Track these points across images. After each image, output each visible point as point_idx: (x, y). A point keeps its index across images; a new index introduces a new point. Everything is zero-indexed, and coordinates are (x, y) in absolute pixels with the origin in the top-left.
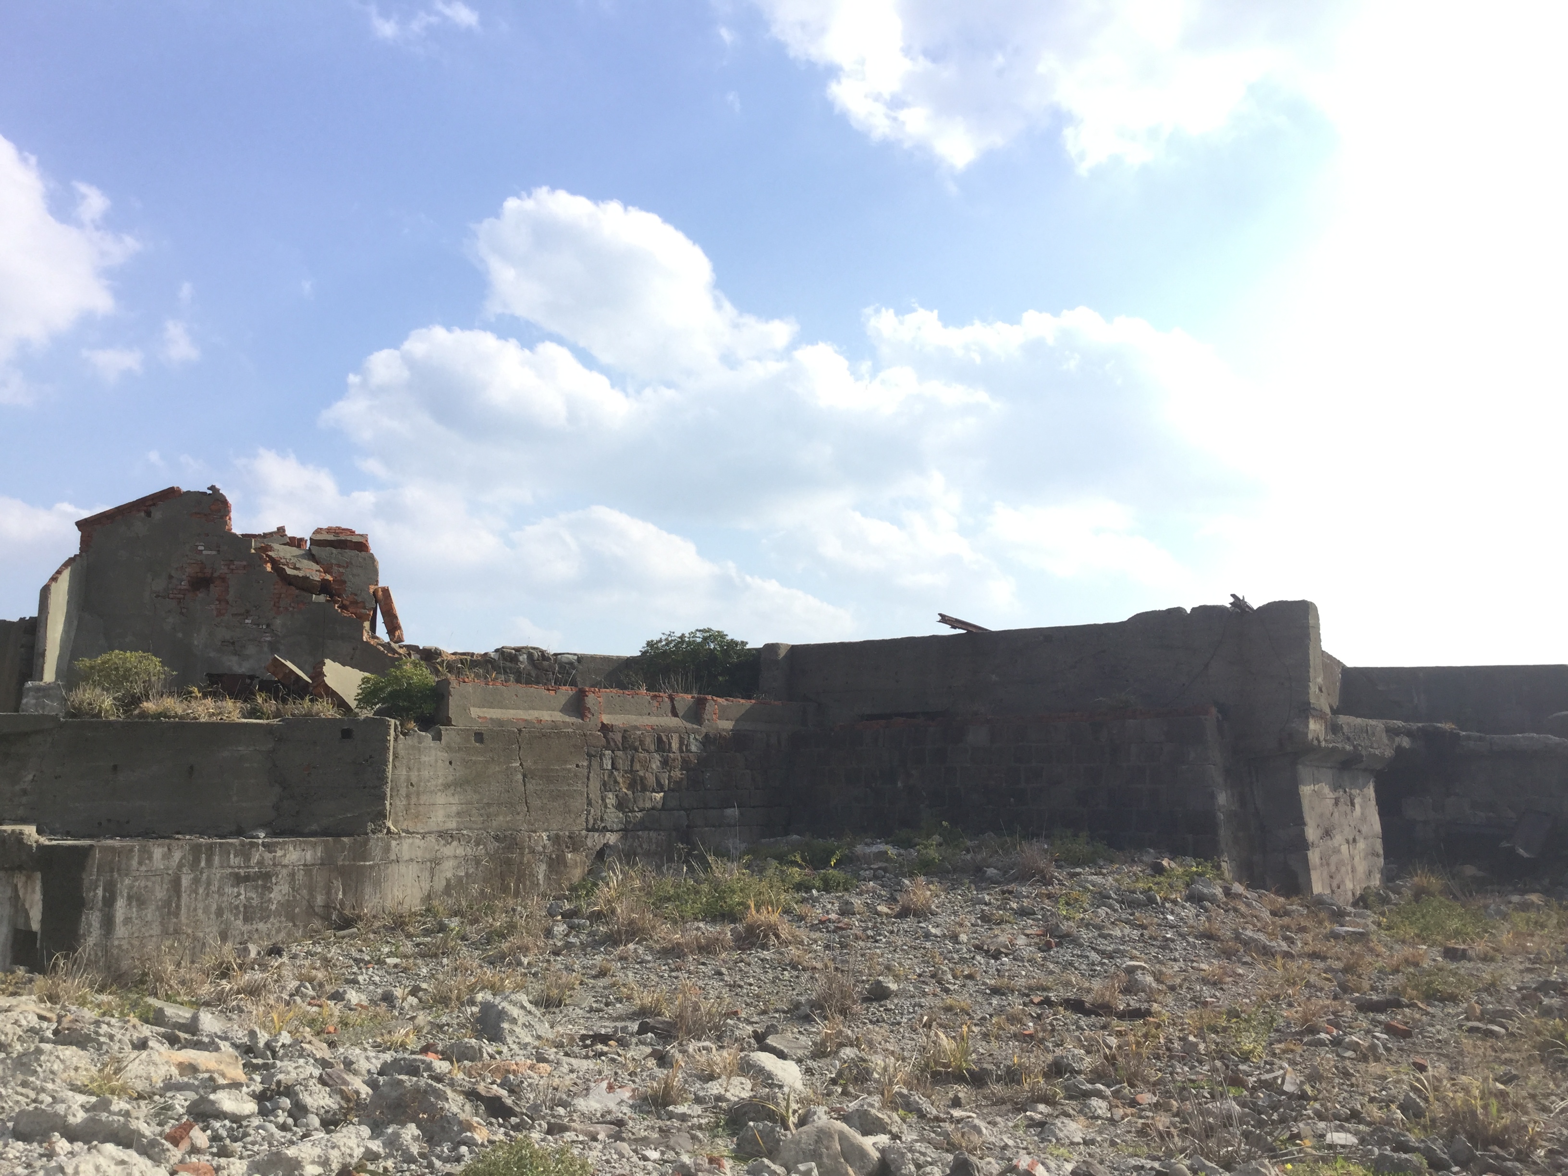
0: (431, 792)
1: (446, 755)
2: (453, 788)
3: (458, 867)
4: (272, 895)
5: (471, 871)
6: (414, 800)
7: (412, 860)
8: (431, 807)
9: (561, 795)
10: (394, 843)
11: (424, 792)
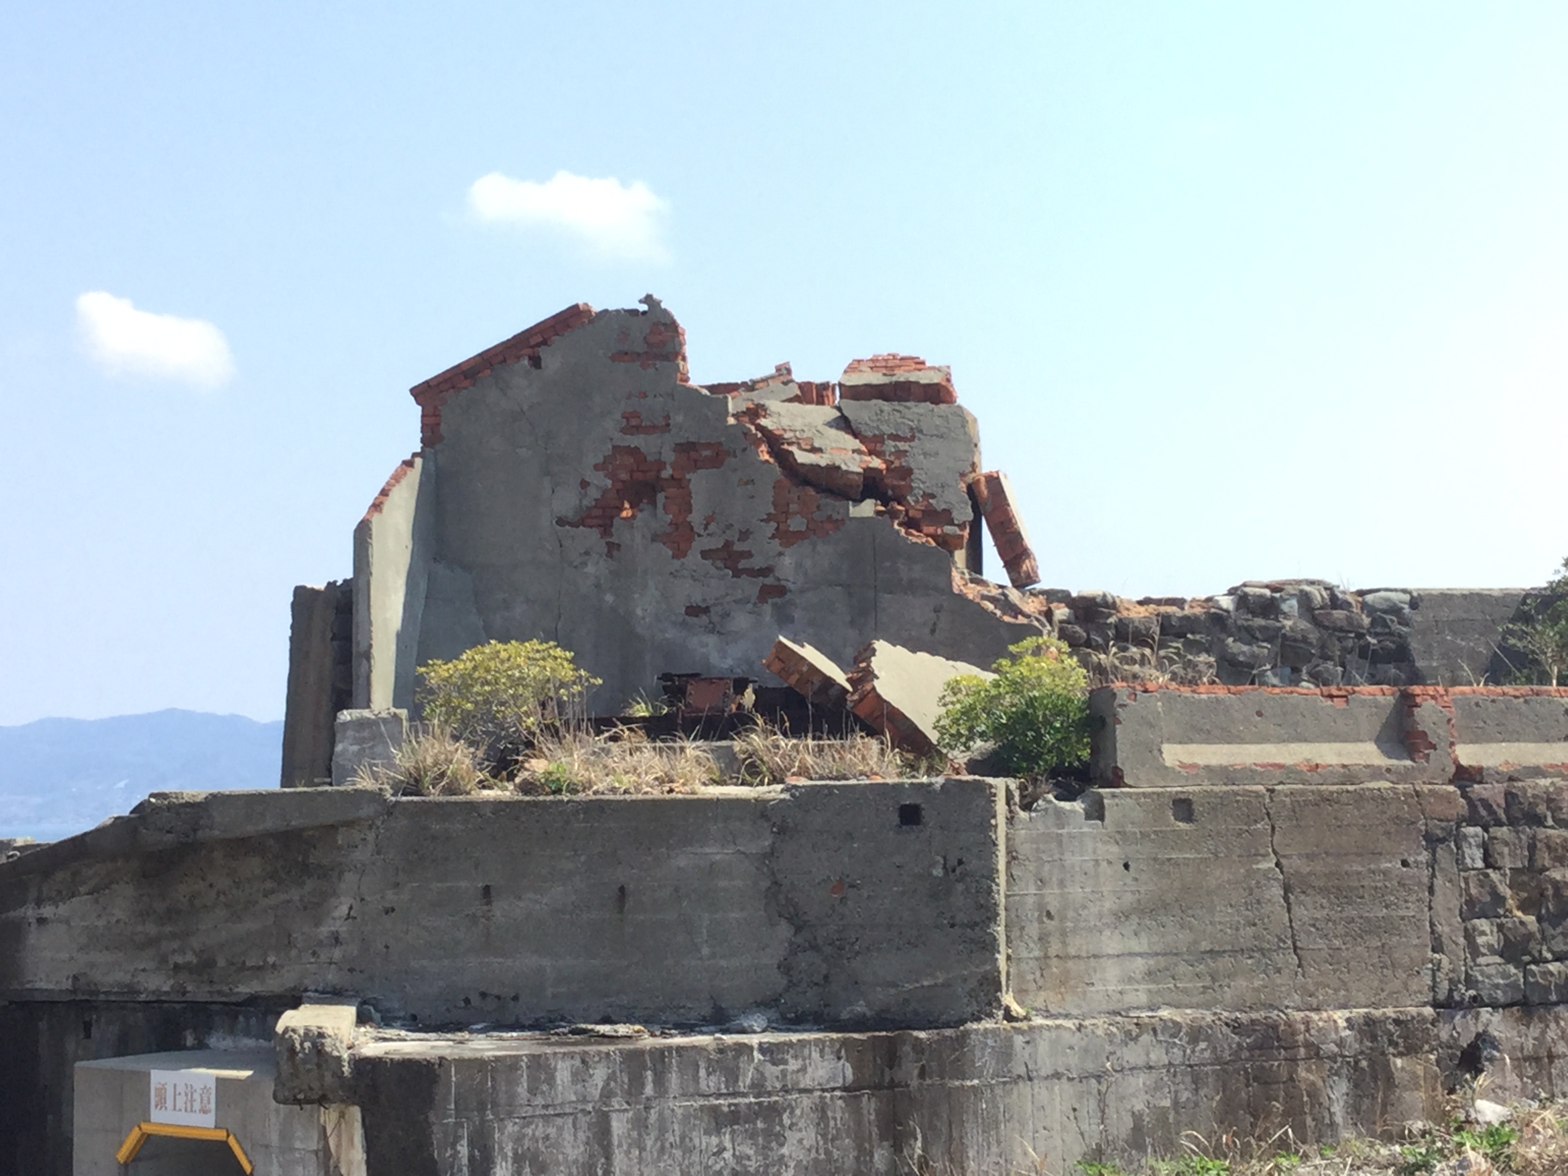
0: (1090, 930)
1: (1115, 849)
2: (1135, 919)
3: (1157, 1087)
4: (785, 1151)
5: (1184, 1096)
6: (1055, 948)
7: (1057, 1075)
8: (1093, 962)
9: (1371, 928)
10: (1019, 1040)
11: (1075, 930)
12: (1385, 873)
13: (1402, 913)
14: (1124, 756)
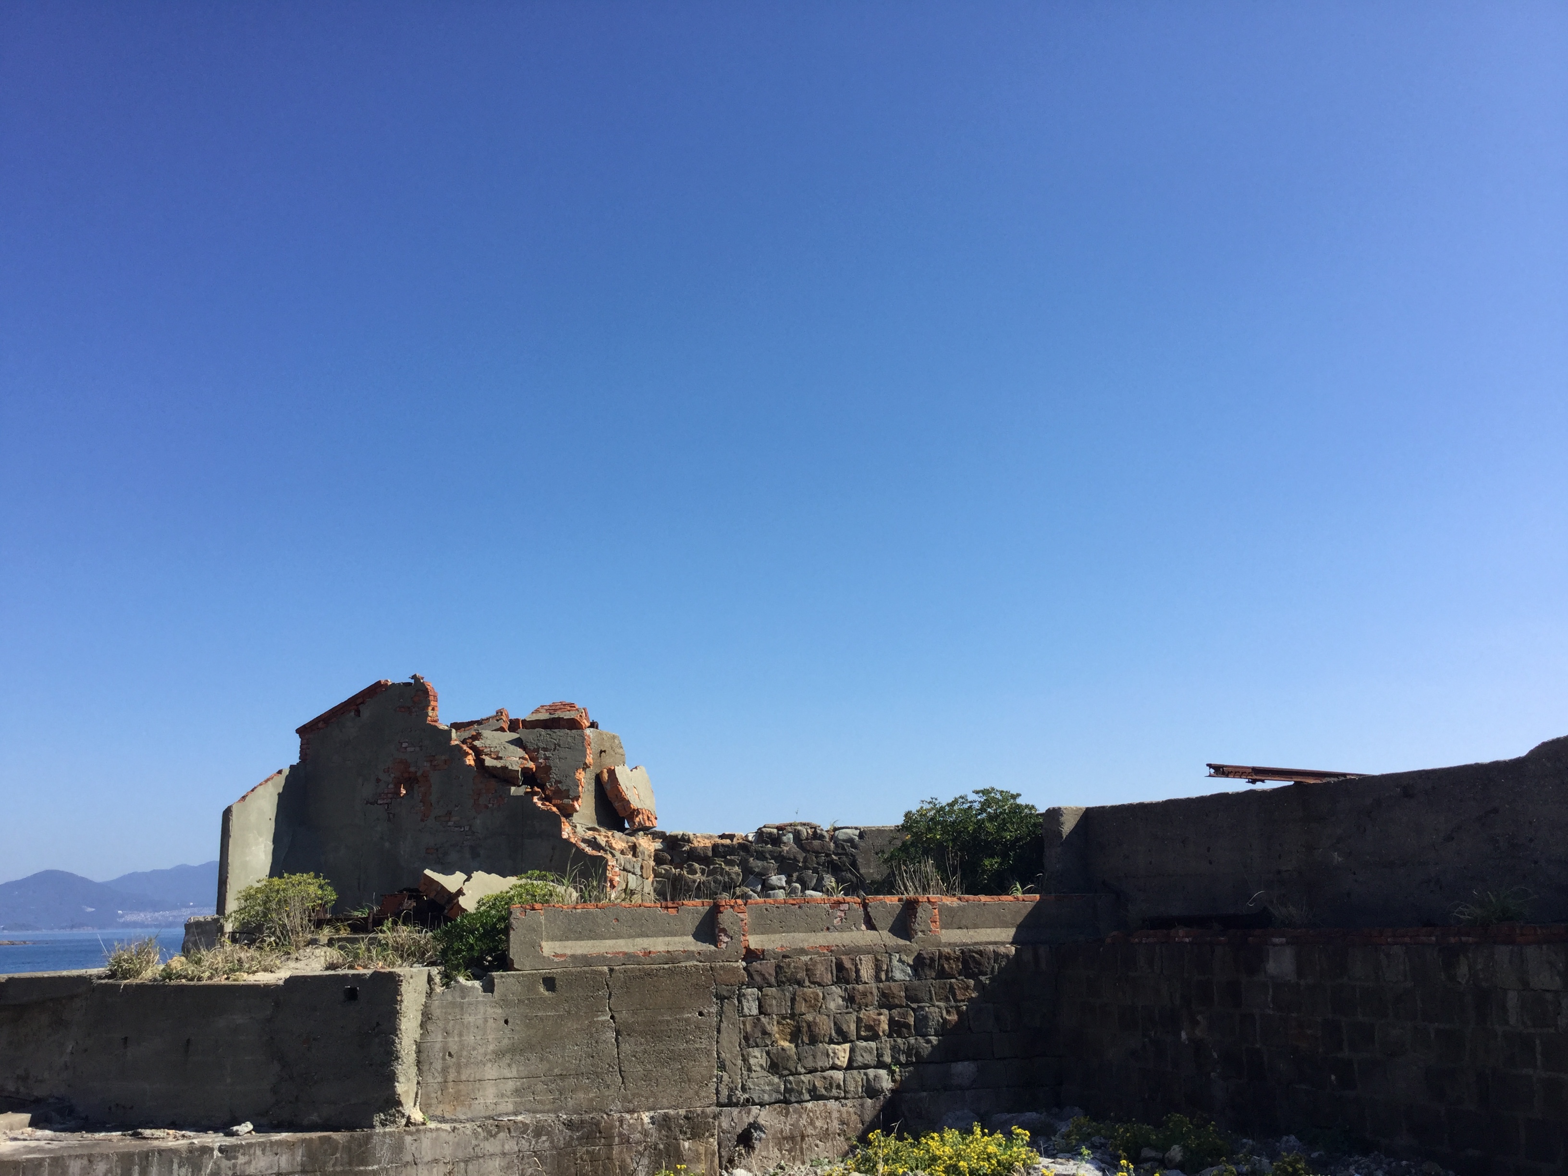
0: (477, 1064)
1: (499, 1011)
2: (508, 1056)
3: (509, 1167)
6: (452, 1076)
8: (477, 1085)
9: (675, 1057)
10: (408, 1139)
11: (466, 1065)
12: (687, 1020)
13: (697, 1046)
14: (515, 951)
